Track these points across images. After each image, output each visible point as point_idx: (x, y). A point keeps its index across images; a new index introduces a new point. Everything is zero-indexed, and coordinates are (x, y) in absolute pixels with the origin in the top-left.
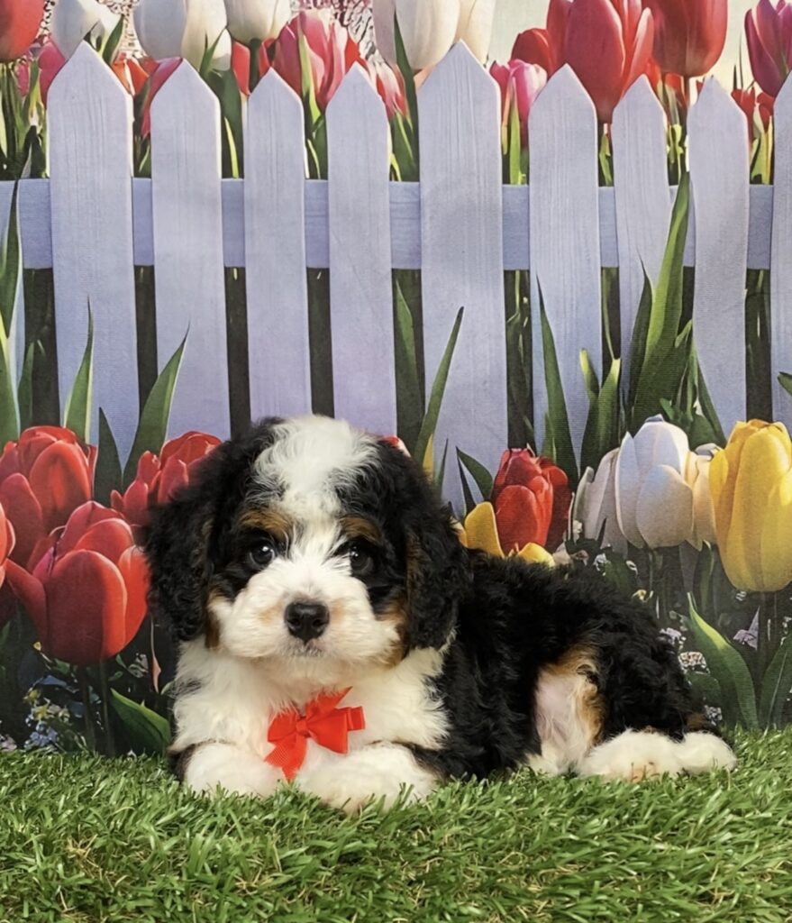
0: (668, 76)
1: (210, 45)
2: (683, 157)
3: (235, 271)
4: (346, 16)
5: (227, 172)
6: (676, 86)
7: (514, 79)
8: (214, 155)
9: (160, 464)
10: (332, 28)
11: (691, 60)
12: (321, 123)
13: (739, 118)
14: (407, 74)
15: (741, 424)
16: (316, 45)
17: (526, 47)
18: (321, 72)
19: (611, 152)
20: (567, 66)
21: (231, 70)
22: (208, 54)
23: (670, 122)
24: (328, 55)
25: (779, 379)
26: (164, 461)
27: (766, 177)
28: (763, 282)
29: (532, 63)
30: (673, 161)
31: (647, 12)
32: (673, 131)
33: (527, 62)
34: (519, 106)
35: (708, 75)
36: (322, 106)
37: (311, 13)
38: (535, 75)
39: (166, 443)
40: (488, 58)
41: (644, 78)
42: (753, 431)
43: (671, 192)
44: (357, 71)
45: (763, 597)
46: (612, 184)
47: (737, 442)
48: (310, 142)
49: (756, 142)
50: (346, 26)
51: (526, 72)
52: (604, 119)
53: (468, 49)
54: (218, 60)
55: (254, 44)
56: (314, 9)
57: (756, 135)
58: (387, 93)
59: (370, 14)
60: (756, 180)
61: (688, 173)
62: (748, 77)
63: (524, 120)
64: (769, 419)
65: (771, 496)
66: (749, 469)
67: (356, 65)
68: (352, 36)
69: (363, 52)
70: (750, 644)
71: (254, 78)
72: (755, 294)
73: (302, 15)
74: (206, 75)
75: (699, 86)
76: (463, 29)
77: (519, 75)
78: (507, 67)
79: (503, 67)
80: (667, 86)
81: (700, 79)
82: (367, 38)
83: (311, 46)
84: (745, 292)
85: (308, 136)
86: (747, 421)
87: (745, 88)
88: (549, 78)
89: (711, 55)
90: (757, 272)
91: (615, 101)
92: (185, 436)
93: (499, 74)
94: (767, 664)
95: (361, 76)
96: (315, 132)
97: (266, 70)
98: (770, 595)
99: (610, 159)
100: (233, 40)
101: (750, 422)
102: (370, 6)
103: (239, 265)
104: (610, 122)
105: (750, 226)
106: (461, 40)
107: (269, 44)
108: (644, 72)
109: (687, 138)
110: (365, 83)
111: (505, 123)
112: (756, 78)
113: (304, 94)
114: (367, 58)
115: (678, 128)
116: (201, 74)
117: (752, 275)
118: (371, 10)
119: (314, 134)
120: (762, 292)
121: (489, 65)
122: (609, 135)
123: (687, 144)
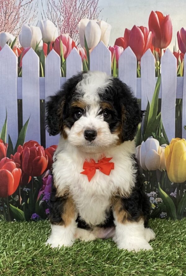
0: (156, 49)
1: (38, 43)
2: (159, 70)
3: (43, 100)
4: (72, 35)
5: (41, 76)
6: (158, 51)
7: (115, 51)
8: (38, 71)
9: (23, 148)
10: (69, 39)
11: (162, 44)
12: (65, 63)
13: (175, 59)
14: (87, 50)
15: (174, 139)
16: (64, 43)
17: (119, 42)
18: (65, 50)
19: (140, 68)
20: (129, 47)
21: (43, 50)
22: (37, 46)
23: (156, 60)
24: (67, 45)
25: (184, 127)
26: (24, 148)
27: (181, 75)
28: (181, 102)
29: (120, 46)
30: (157, 71)
31: (151, 32)
32: (157, 63)
33: (118, 46)
34: (116, 57)
35: (167, 48)
36: (65, 58)
37: (63, 35)
38: (120, 49)
39: (25, 143)
40: (108, 45)
41: (150, 49)
42: (176, 141)
43: (156, 79)
44: (74, 49)
45: (178, 185)
46: (140, 77)
47: (173, 144)
48: (62, 68)
49: (179, 66)
50: (72, 38)
51: (118, 49)
52: (139, 60)
53: (103, 43)
54: (40, 47)
55: (49, 43)
56: (64, 34)
57: (179, 64)
58: (82, 55)
59: (78, 35)
60: (179, 75)
61: (161, 74)
62: (177, 49)
63: (117, 61)
64: (181, 138)
65: (181, 158)
66: (176, 151)
67: (74, 48)
68: (74, 41)
69: (76, 44)
70: (175, 196)
71: (49, 51)
72: (178, 105)
73: (61, 35)
74: (36, 51)
75: (164, 51)
76: (102, 38)
77: (116, 49)
78: (113, 47)
79: (112, 48)
80: (156, 52)
81: (165, 49)
82: (77, 41)
83: (63, 43)
84: (175, 105)
85: (61, 66)
86: (175, 138)
87: (177, 51)
88: (124, 50)
89: (168, 43)
90: (179, 99)
91: (142, 55)
92: (29, 142)
93: (111, 49)
94: (179, 202)
95: (75, 51)
96: (63, 65)
97: (51, 49)
98: (180, 184)
99: (140, 71)
100: (44, 42)
101: (176, 138)
102: (78, 33)
103: (44, 99)
104: (140, 61)
105: (177, 87)
106: (102, 41)
107: (53, 43)
108: (150, 48)
109: (161, 65)
110: (76, 52)
111: (112, 62)
112: (180, 49)
113: (61, 55)
114: (77, 46)
115: (158, 62)
116: (35, 51)
117: (177, 100)
118: (79, 34)
119: (63, 66)
120: (180, 105)
121: (109, 47)
122: (140, 64)
123: (161, 66)
